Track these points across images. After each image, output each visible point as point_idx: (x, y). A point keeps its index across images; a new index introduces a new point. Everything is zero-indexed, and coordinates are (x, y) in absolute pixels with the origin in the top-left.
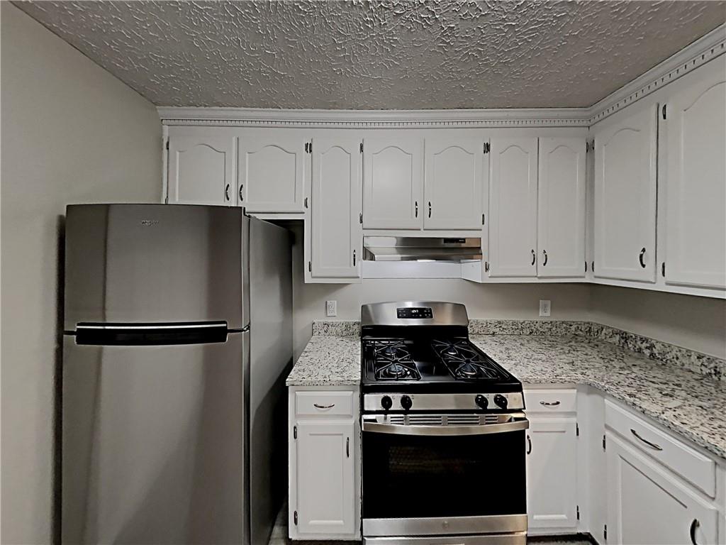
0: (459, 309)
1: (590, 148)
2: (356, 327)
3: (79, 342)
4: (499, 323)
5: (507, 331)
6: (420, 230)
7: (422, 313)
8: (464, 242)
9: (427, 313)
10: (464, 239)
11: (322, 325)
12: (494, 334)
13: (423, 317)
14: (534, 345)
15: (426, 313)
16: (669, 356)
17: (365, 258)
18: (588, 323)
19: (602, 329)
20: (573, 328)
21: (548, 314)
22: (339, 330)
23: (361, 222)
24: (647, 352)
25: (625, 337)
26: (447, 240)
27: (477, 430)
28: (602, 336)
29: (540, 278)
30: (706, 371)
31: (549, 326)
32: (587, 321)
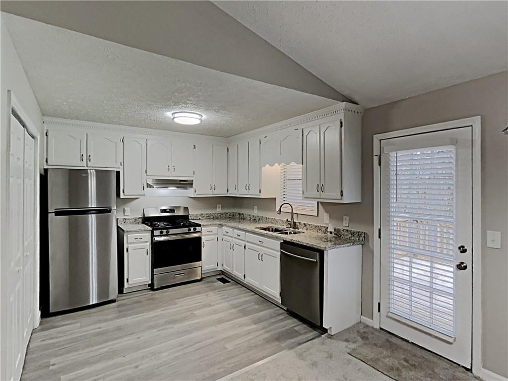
0: (186, 209)
2: (140, 219)
3: (56, 215)
4: (202, 214)
5: (204, 218)
6: (170, 176)
7: (172, 211)
10: (187, 180)
11: (122, 220)
12: (199, 219)
13: (171, 212)
17: (147, 187)
20: (228, 215)
21: (220, 210)
22: (131, 221)
23: (146, 172)
26: (181, 181)
27: (188, 236)
29: (214, 194)
31: (220, 215)
32: (232, 212)
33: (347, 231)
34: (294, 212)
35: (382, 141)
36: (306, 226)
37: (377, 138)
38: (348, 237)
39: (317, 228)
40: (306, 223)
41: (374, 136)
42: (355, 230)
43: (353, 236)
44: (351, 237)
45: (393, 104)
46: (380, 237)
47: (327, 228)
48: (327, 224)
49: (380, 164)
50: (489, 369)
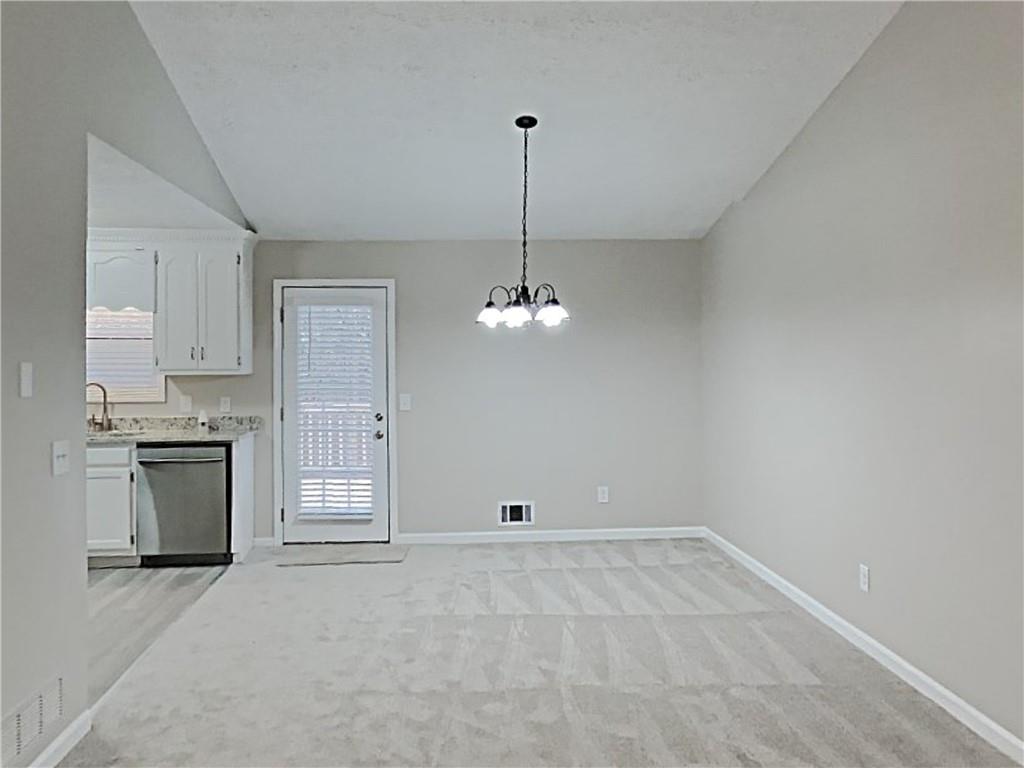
33: (230, 418)
34: (108, 400)
35: (285, 289)
36: (137, 422)
37: (278, 284)
38: (232, 427)
39: (167, 424)
40: (138, 417)
41: (274, 280)
42: (244, 415)
43: (241, 424)
45: (302, 244)
46: (282, 419)
47: (189, 419)
48: (187, 413)
49: (282, 320)
50: (405, 532)
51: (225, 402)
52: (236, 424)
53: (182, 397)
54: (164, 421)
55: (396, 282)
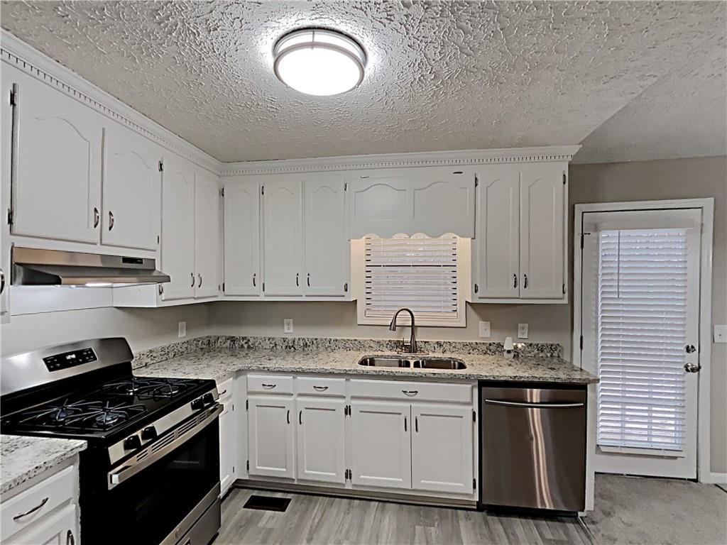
1: (222, 193)
4: (151, 351)
5: (156, 359)
6: (95, 244)
7: (84, 355)
8: (142, 263)
9: (88, 355)
10: (141, 259)
12: (146, 365)
13: (85, 361)
14: (186, 362)
15: (86, 356)
16: (256, 344)
17: (13, 282)
18: (208, 337)
19: (218, 338)
20: (200, 343)
21: (184, 335)
24: (246, 346)
25: (233, 340)
26: (126, 260)
28: (218, 344)
29: (197, 298)
30: (272, 345)
31: (186, 345)
32: (207, 335)
34: (416, 323)
35: (584, 214)
36: (441, 346)
37: (579, 209)
38: (532, 354)
41: (576, 206)
42: (544, 342)
43: (542, 351)
44: (539, 354)
46: (581, 347)
47: (490, 345)
48: (487, 338)
49: (582, 247)
50: (716, 472)
51: (523, 328)
52: (536, 351)
53: (481, 323)
54: (465, 345)
55: (715, 200)
